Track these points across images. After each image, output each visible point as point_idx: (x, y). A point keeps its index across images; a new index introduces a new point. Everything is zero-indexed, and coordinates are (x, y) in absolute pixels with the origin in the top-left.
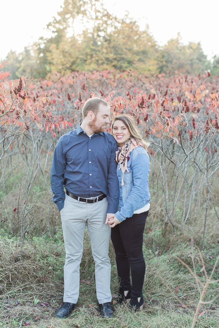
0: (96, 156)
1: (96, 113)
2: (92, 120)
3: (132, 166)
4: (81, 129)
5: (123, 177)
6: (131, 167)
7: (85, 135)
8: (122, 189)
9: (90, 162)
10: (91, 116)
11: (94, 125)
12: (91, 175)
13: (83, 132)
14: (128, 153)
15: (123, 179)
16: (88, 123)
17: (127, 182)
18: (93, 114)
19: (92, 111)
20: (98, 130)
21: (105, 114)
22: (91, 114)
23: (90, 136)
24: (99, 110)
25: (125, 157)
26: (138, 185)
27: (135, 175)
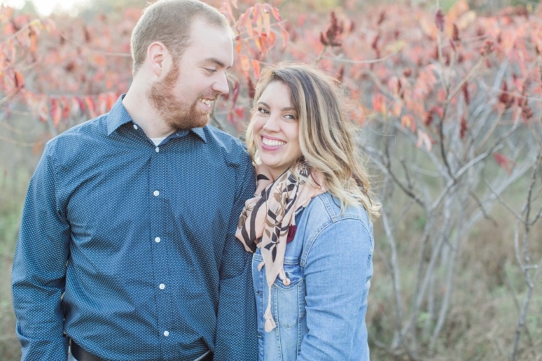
0: (177, 216)
1: (178, 50)
2: (164, 75)
3: (303, 263)
4: (125, 111)
5: (270, 300)
6: (298, 267)
7: (140, 135)
8: (267, 341)
9: (158, 240)
10: (160, 62)
11: (170, 97)
12: (162, 286)
13: (131, 123)
14: (293, 212)
15: (269, 306)
16: (150, 88)
17: (284, 321)
18: (165, 52)
19: (164, 43)
20: (185, 118)
21: (210, 56)
22: (159, 53)
23: (157, 141)
24: (189, 41)
25: (280, 225)
26: (325, 338)
27: (313, 298)
